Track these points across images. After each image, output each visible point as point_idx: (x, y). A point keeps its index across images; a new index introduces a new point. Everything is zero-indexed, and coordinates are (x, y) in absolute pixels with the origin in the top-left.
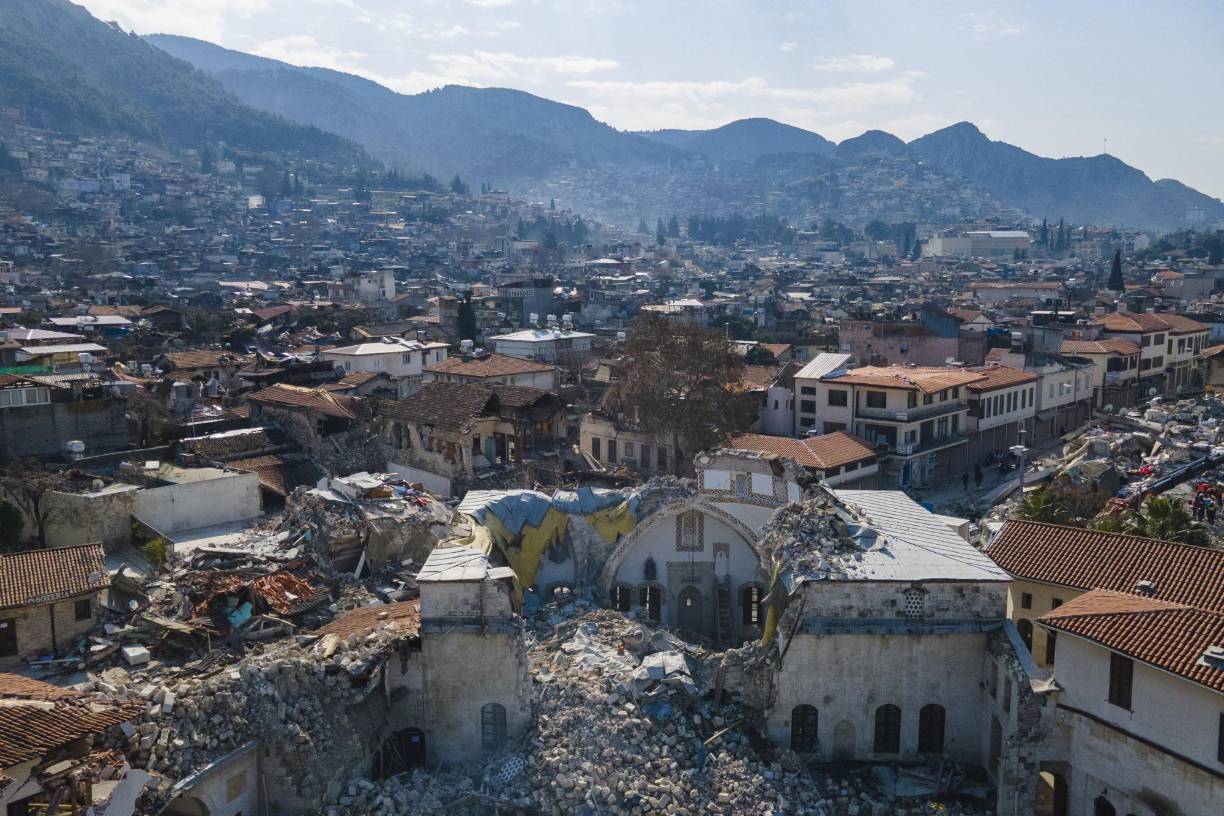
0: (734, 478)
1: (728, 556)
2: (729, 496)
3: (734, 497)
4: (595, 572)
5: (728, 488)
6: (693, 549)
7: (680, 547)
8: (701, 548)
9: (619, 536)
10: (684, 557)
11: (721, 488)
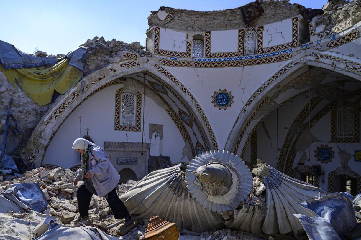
0: (191, 39)
1: (161, 138)
2: (183, 59)
3: (189, 60)
4: (18, 141)
5: (183, 50)
6: (131, 129)
7: (118, 127)
8: (137, 128)
9: (56, 95)
10: (121, 137)
11: (176, 50)
